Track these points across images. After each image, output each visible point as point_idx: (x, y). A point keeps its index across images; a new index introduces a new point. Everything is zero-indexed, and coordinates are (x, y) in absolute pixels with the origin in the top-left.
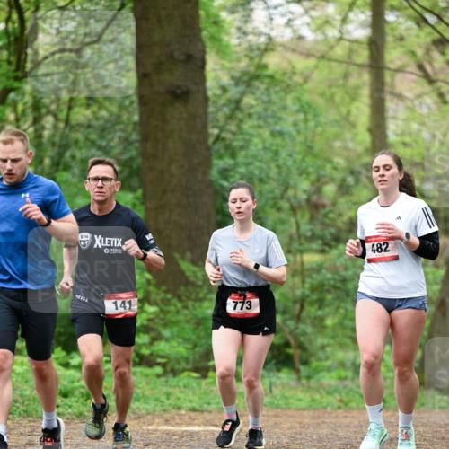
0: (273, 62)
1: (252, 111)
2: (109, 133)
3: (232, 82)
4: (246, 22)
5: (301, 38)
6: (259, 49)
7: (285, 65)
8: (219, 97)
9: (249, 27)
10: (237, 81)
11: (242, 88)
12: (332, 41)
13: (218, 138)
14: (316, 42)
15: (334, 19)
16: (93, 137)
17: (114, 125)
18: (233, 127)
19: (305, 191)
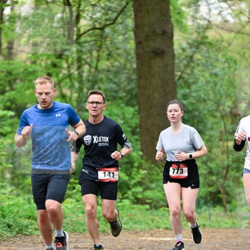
0: (211, 35)
1: (199, 62)
2: (120, 74)
3: (188, 46)
4: (196, 12)
5: (226, 21)
6: (203, 28)
7: (218, 37)
8: (181, 54)
9: (198, 15)
10: (191, 46)
11: (193, 49)
12: (244, 23)
13: (180, 77)
14: (235, 23)
15: (245, 11)
16: (111, 76)
17: (122, 70)
18: (189, 71)
19: (229, 107)
